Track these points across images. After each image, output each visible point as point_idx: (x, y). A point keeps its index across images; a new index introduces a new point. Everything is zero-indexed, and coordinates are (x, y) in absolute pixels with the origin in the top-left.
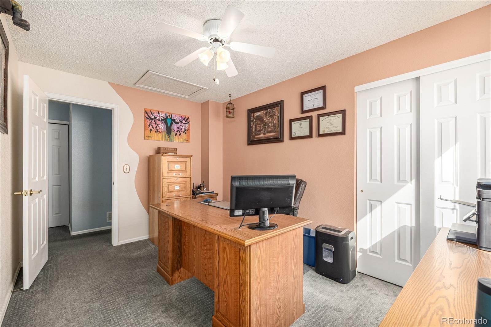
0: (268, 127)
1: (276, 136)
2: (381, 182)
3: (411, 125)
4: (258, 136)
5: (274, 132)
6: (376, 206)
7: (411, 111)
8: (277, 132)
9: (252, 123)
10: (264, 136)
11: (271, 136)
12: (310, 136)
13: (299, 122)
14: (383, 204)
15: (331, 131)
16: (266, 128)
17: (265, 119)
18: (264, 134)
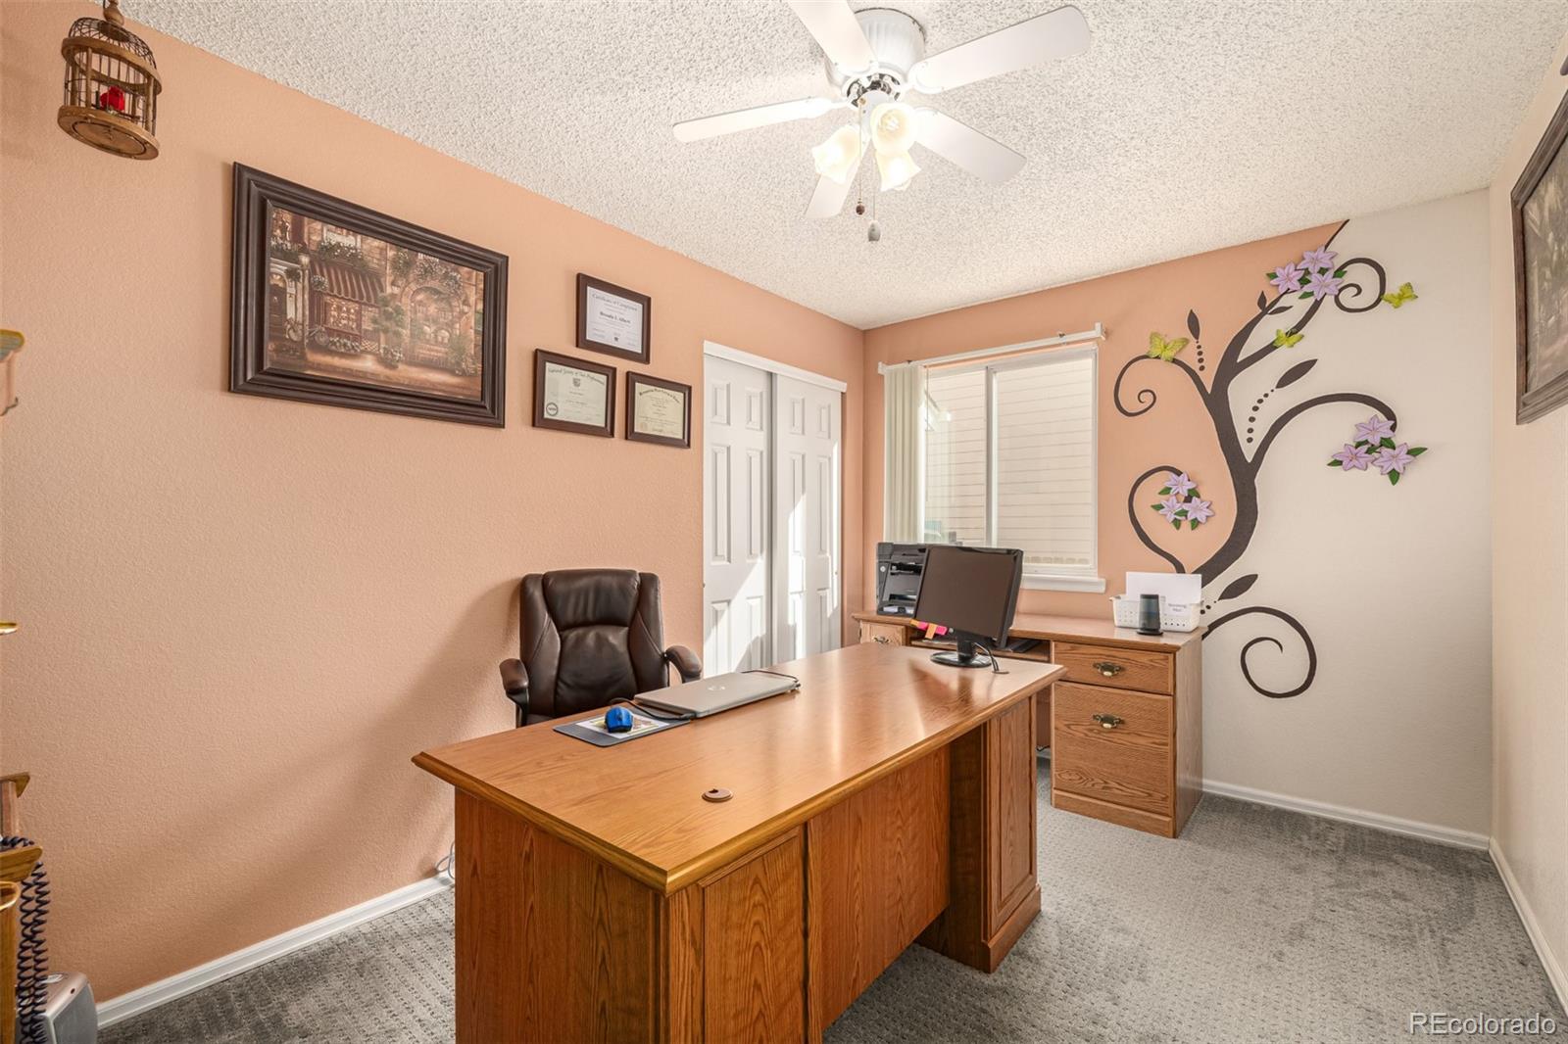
0: (412, 335)
1: (465, 392)
2: (729, 560)
3: (761, 453)
4: (337, 361)
5: (452, 372)
6: (723, 612)
7: (761, 428)
8: (471, 376)
9: (277, 269)
10: (388, 372)
11: (434, 385)
12: (607, 431)
13: (572, 372)
14: (733, 604)
15: (661, 431)
16: (397, 334)
17: (396, 290)
18: (387, 361)
